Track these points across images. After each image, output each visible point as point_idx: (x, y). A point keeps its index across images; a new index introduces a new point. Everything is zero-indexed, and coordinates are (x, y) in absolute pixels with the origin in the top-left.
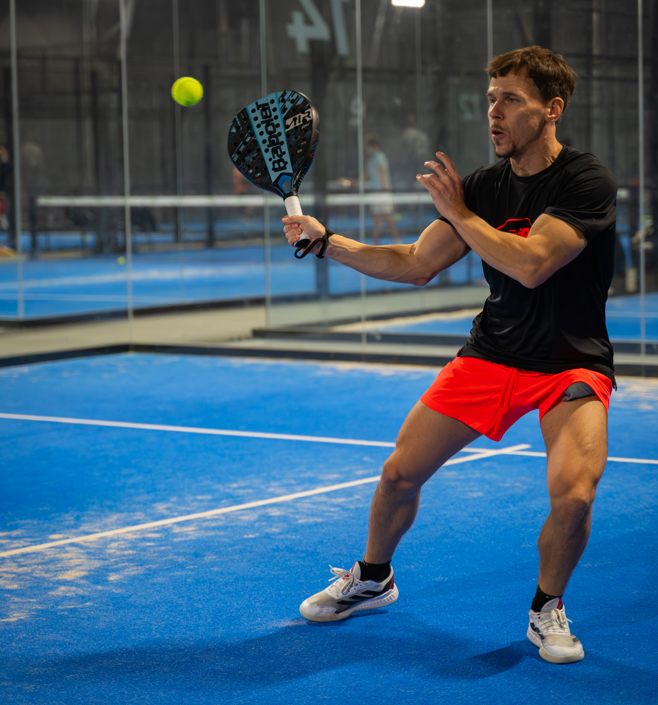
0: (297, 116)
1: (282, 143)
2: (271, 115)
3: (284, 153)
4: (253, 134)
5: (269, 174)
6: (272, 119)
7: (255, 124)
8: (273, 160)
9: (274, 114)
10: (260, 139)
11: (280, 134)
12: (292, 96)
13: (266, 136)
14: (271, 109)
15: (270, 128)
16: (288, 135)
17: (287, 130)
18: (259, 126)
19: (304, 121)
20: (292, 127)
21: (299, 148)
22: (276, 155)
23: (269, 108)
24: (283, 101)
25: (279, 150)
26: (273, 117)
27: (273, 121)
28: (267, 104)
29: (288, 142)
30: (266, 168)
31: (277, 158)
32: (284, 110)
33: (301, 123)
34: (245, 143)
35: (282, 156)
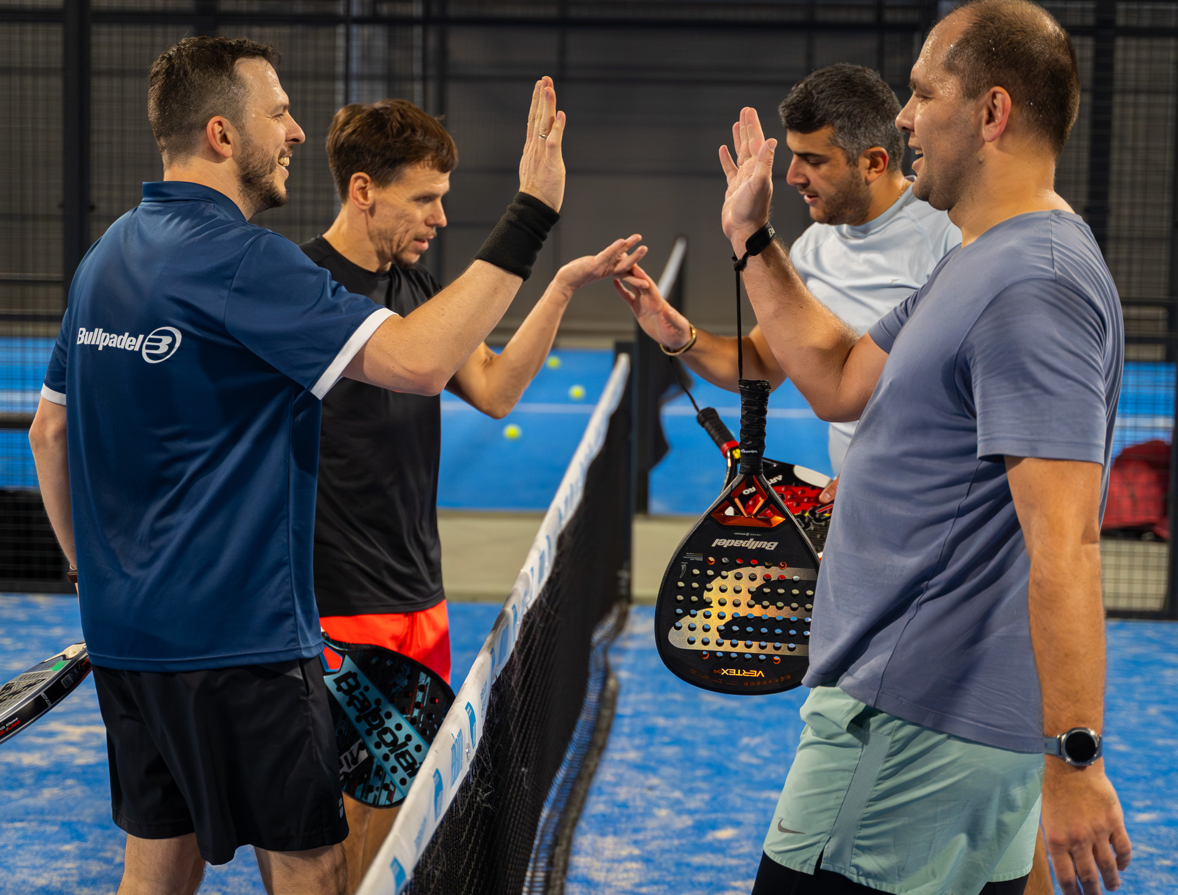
0: (353, 767)
1: (358, 719)
2: (397, 758)
3: (349, 704)
5: (358, 666)
6: (392, 753)
8: (362, 689)
9: (393, 762)
10: (397, 719)
11: (369, 733)
12: (375, 796)
13: (390, 724)
15: (388, 738)
16: (354, 733)
17: (360, 741)
18: (408, 738)
20: (354, 748)
22: (361, 698)
23: (405, 769)
25: (359, 707)
26: (392, 756)
27: (389, 751)
28: (411, 775)
29: (350, 722)
31: (356, 693)
33: (342, 758)
34: (418, 705)
35: (350, 698)
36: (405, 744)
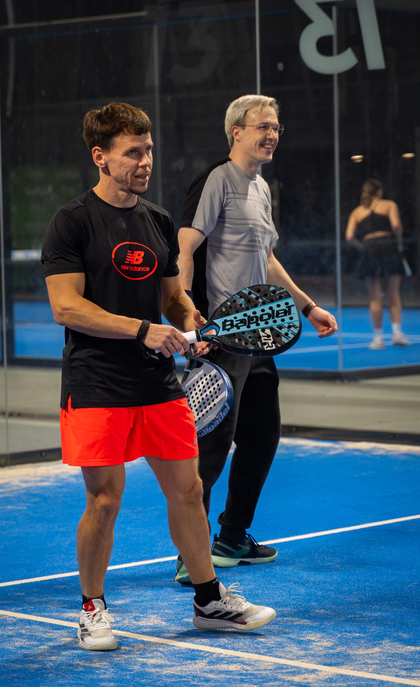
0: (271, 338)
1: (249, 327)
2: (277, 316)
3: (238, 328)
4: (264, 303)
5: (222, 317)
7: (274, 305)
9: (279, 320)
10: (258, 309)
11: (258, 325)
12: (292, 333)
13: (259, 314)
14: (284, 317)
15: (265, 317)
16: (254, 331)
17: (260, 330)
18: (271, 308)
19: (265, 344)
20: (262, 334)
21: (240, 340)
22: (239, 322)
24: (289, 327)
25: (243, 324)
26: (276, 319)
27: (272, 319)
28: (290, 314)
29: (248, 331)
30: (228, 315)
31: (235, 323)
32: (280, 328)
33: (263, 341)
34: (257, 298)
35: (236, 327)
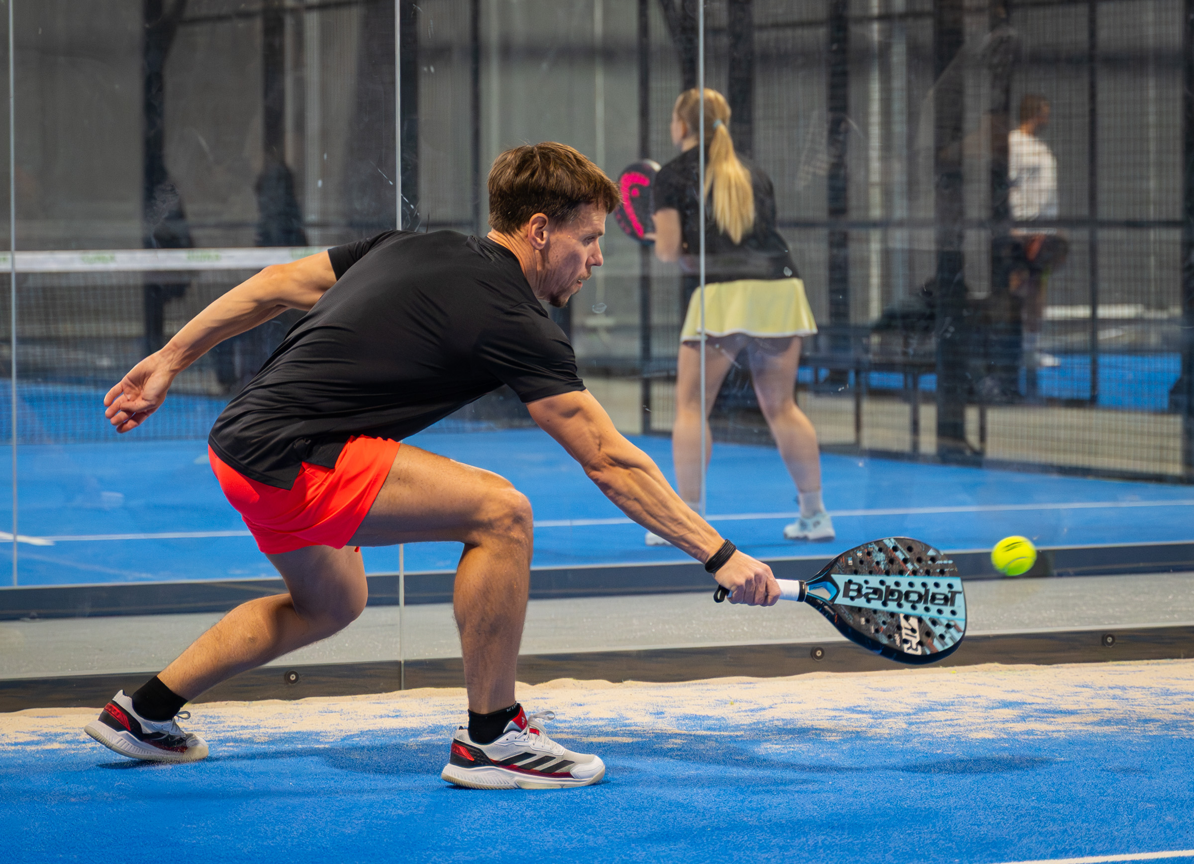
0: (917, 634)
1: (885, 604)
2: (932, 602)
3: (869, 601)
4: (914, 573)
5: (845, 574)
6: (927, 604)
7: (930, 581)
8: (865, 586)
9: (934, 609)
10: (904, 581)
11: (900, 605)
13: (904, 588)
14: (942, 608)
15: (914, 597)
16: (892, 615)
17: (902, 616)
18: (924, 585)
20: (903, 623)
21: (867, 621)
23: (946, 604)
24: (949, 626)
25: (877, 597)
26: (929, 605)
27: (924, 603)
28: (953, 604)
29: (883, 612)
30: (856, 572)
31: (864, 591)
32: (934, 622)
34: (905, 561)
35: (865, 597)
36: (927, 591)
